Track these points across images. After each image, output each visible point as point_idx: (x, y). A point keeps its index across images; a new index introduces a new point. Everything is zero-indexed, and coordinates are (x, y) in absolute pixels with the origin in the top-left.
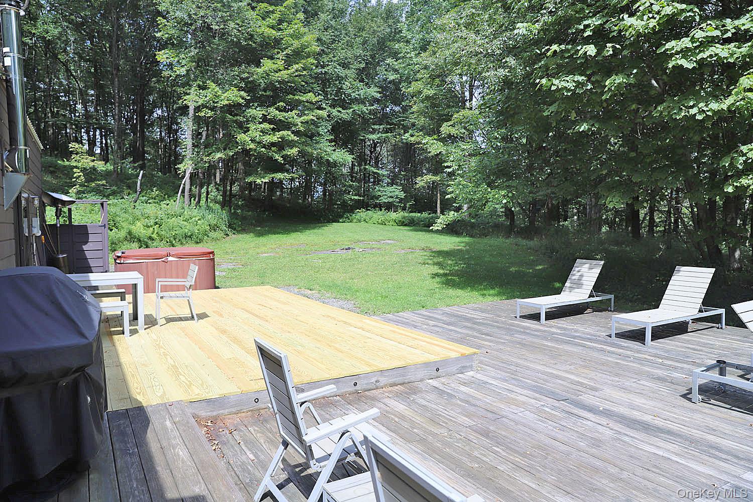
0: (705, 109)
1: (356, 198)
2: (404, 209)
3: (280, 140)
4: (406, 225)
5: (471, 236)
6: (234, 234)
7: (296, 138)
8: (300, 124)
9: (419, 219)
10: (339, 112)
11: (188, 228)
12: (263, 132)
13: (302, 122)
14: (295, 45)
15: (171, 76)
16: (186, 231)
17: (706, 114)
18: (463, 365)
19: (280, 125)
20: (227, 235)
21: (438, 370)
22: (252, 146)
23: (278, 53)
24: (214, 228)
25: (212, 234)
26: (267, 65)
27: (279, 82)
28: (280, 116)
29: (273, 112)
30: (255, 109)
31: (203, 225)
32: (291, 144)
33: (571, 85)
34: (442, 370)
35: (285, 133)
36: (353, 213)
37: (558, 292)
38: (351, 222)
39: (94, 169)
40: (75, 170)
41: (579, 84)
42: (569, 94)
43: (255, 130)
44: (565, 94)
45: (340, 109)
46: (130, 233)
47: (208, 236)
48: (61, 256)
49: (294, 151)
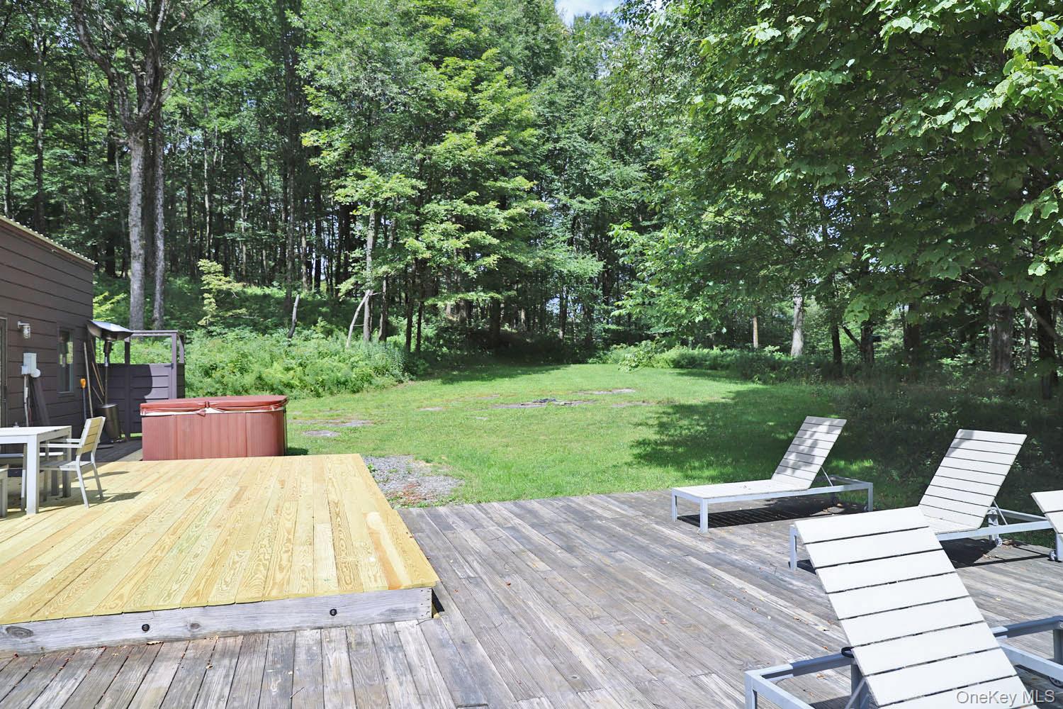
0: (968, 111)
1: (614, 327)
2: (684, 343)
3: (468, 246)
4: (682, 367)
5: (765, 383)
6: (412, 380)
7: (495, 241)
8: (502, 221)
9: (704, 358)
10: (581, 202)
11: (343, 371)
12: (446, 234)
13: (504, 218)
14: (495, 112)
15: (320, 164)
16: (339, 375)
17: (970, 121)
18: (394, 607)
19: (470, 224)
20: (401, 382)
21: (334, 612)
22: (427, 255)
23: (472, 123)
24: (381, 371)
25: (379, 380)
26: (452, 139)
27: (470, 163)
28: (471, 210)
29: (460, 205)
30: (438, 202)
31: (365, 368)
32: (486, 250)
33: (749, 103)
34: (344, 614)
35: (477, 235)
36: (609, 350)
37: (767, 475)
38: (604, 363)
39: (228, 293)
40: (206, 295)
41: (763, 99)
42: (745, 119)
43: (432, 233)
44: (740, 119)
45: (583, 199)
46: (260, 378)
47: (371, 383)
48: (107, 406)
49: (492, 260)
